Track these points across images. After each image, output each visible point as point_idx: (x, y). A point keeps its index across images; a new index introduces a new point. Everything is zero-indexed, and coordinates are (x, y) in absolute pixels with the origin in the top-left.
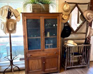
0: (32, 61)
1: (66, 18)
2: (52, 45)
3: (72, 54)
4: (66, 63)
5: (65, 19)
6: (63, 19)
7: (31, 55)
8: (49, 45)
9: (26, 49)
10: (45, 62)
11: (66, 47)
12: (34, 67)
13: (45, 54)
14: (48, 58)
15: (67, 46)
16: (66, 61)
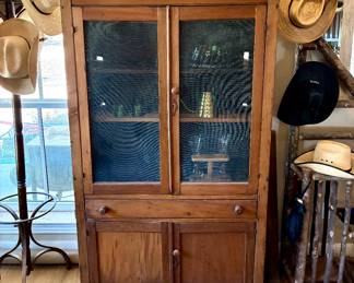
0: (116, 236)
1: (310, 15)
2: (227, 160)
3: (341, 212)
4: (301, 268)
5: (303, 23)
6: (294, 22)
7: (107, 210)
8: (209, 161)
9: (84, 175)
10: (181, 250)
11: (305, 182)
12: (122, 265)
13: (181, 208)
14: (201, 229)
15: (312, 173)
16: (302, 254)
